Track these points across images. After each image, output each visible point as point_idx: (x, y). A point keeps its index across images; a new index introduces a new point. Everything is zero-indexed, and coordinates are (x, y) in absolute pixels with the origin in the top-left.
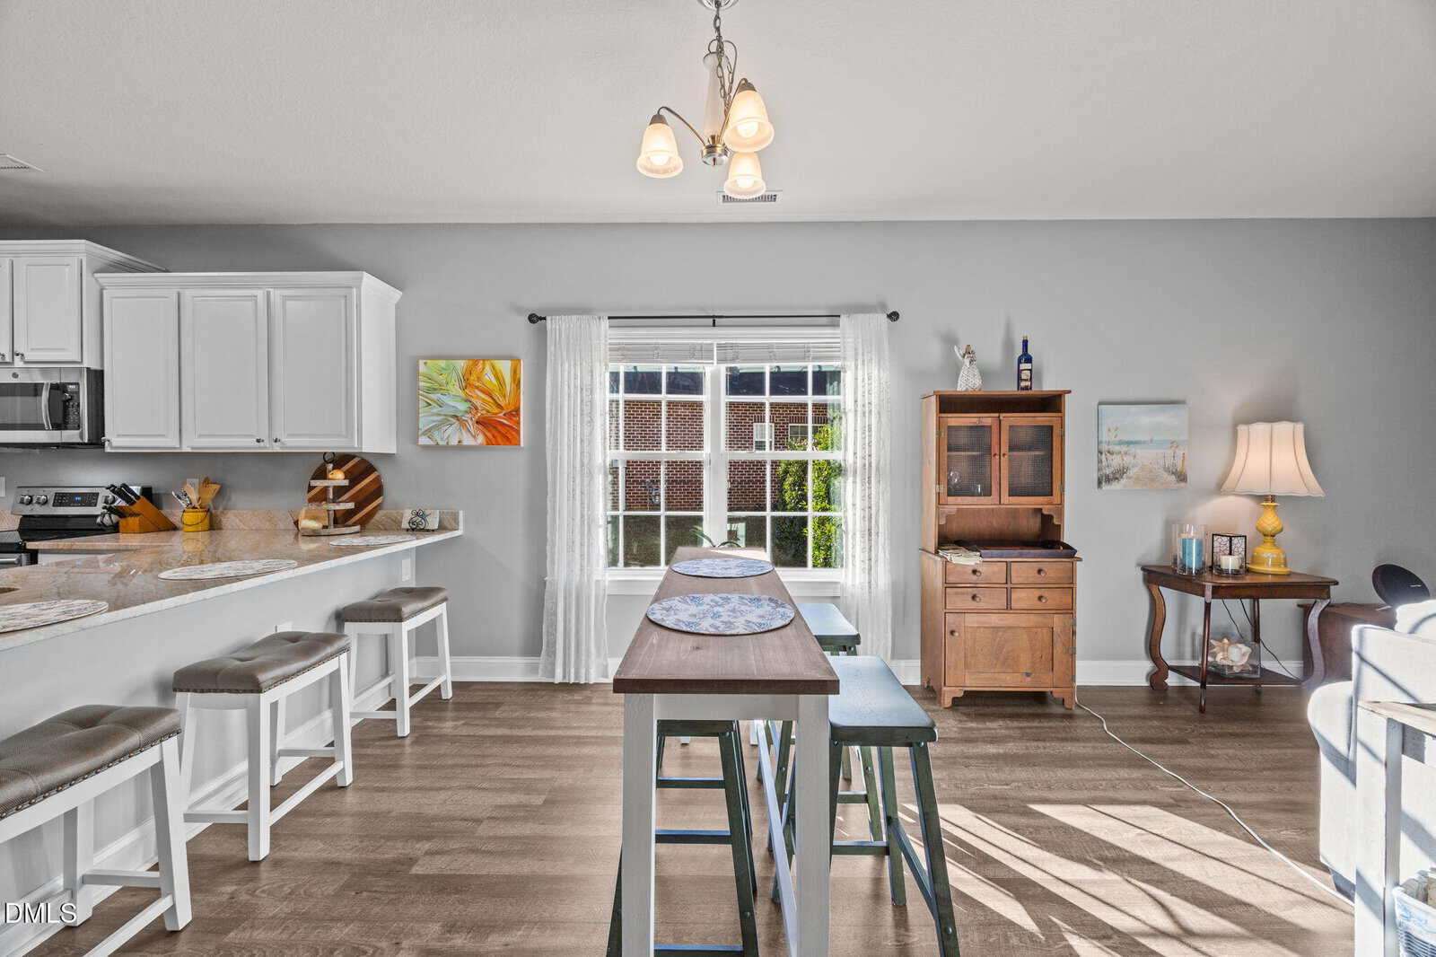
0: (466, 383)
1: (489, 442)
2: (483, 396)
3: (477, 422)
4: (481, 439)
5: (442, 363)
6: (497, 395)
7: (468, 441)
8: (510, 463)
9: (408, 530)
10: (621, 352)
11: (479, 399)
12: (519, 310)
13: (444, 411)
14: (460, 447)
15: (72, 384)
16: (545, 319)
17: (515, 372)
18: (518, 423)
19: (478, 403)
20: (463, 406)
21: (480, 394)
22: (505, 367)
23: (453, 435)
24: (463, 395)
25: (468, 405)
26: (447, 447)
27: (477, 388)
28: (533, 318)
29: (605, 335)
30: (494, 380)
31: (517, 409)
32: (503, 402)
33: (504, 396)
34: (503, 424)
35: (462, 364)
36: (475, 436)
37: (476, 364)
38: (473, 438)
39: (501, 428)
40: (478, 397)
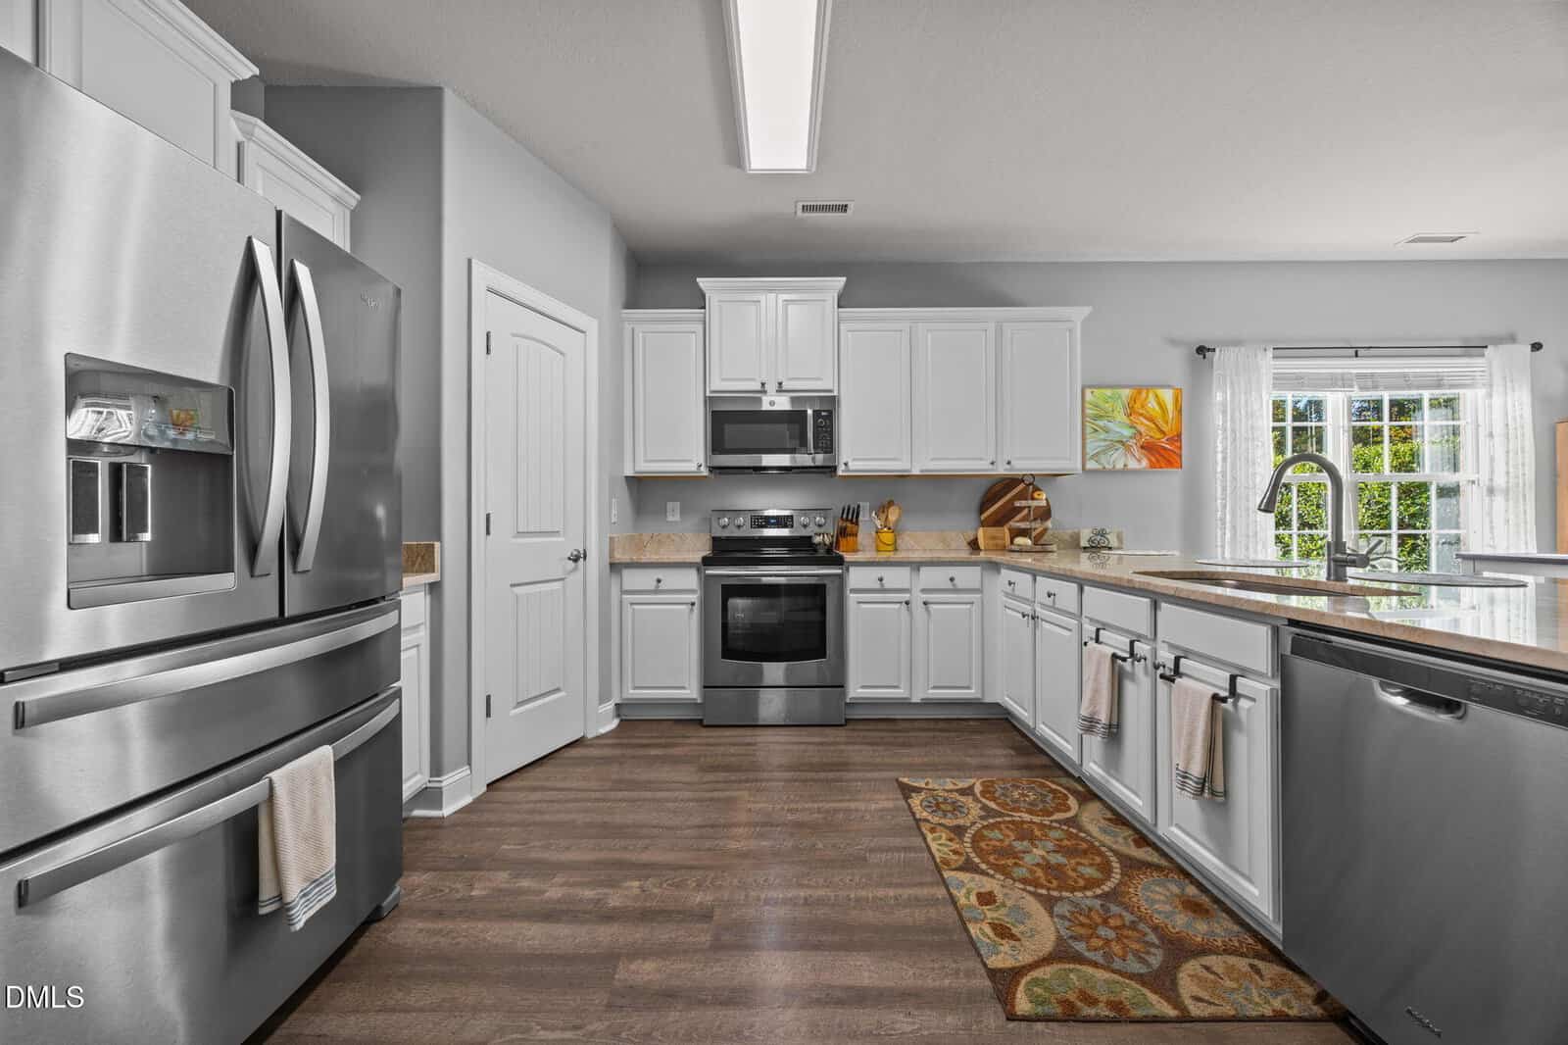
0: (1131, 411)
1: (1152, 466)
2: (1148, 423)
3: (1142, 447)
4: (1145, 463)
5: (1109, 392)
6: (1161, 422)
7: (1133, 464)
8: (1171, 480)
9: (1085, 548)
11: (1144, 425)
12: (1174, 342)
13: (1111, 436)
14: (1125, 471)
15: (824, 411)
16: (1214, 350)
17: (1177, 401)
18: (1180, 448)
19: (1142, 429)
20: (1127, 432)
21: (1145, 421)
22: (1167, 396)
23: (1119, 459)
24: (1128, 422)
25: (1134, 431)
26: (1114, 472)
27: (1141, 415)
28: (1201, 350)
29: (1268, 364)
30: (1157, 408)
31: (1179, 436)
32: (1165, 428)
33: (1167, 423)
34: (1165, 449)
35: (1126, 393)
36: (1139, 461)
37: (1140, 393)
38: (1137, 462)
39: (1163, 452)
40: (1142, 423)
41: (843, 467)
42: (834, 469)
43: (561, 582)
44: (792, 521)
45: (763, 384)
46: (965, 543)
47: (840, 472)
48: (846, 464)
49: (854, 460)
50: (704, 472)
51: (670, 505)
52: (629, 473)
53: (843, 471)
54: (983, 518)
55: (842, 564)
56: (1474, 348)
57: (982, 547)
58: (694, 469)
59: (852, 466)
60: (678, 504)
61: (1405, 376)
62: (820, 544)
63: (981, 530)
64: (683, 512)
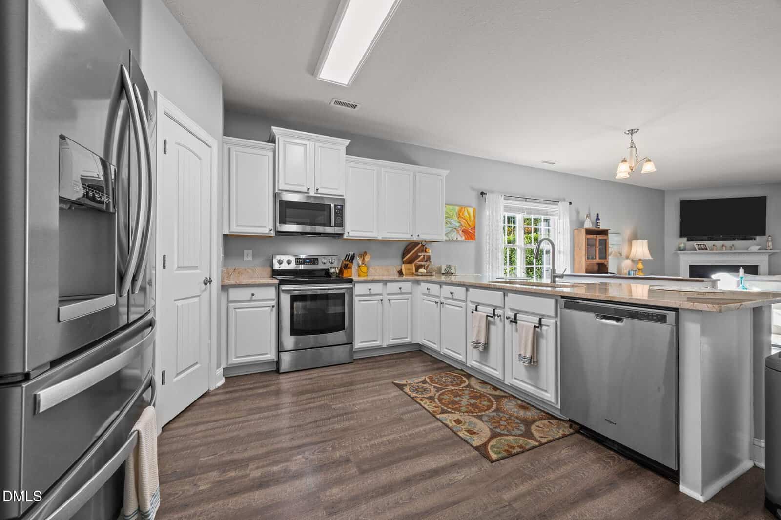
0: (459, 216)
1: (466, 239)
2: (464, 221)
3: (462, 231)
4: (463, 238)
5: (451, 207)
6: (468, 221)
7: (460, 239)
8: (471, 244)
9: (443, 273)
10: (507, 209)
11: (463, 222)
12: (473, 189)
13: (452, 226)
14: (457, 241)
15: (339, 206)
16: (486, 194)
17: (474, 212)
18: (475, 232)
19: (462, 223)
20: (458, 225)
21: (463, 220)
22: (471, 210)
23: (454, 236)
24: (458, 221)
25: (459, 224)
26: (454, 241)
27: (462, 218)
28: (482, 193)
29: (502, 202)
30: (468, 215)
31: (475, 227)
32: (470, 224)
33: (471, 222)
34: (470, 232)
35: (457, 208)
36: (462, 237)
37: (462, 208)
38: (461, 238)
39: (470, 234)
40: (462, 221)
41: (347, 234)
42: (342, 235)
43: (198, 298)
44: (318, 261)
45: (308, 189)
46: (396, 272)
47: (345, 237)
48: (348, 233)
49: (352, 231)
50: (273, 234)
51: (245, 251)
52: (226, 232)
53: (347, 236)
54: (404, 260)
55: (351, 283)
56: (556, 202)
57: (404, 273)
58: (267, 232)
59: (351, 234)
60: (251, 251)
61: (538, 210)
62: (334, 273)
63: (403, 265)
64: (254, 256)
